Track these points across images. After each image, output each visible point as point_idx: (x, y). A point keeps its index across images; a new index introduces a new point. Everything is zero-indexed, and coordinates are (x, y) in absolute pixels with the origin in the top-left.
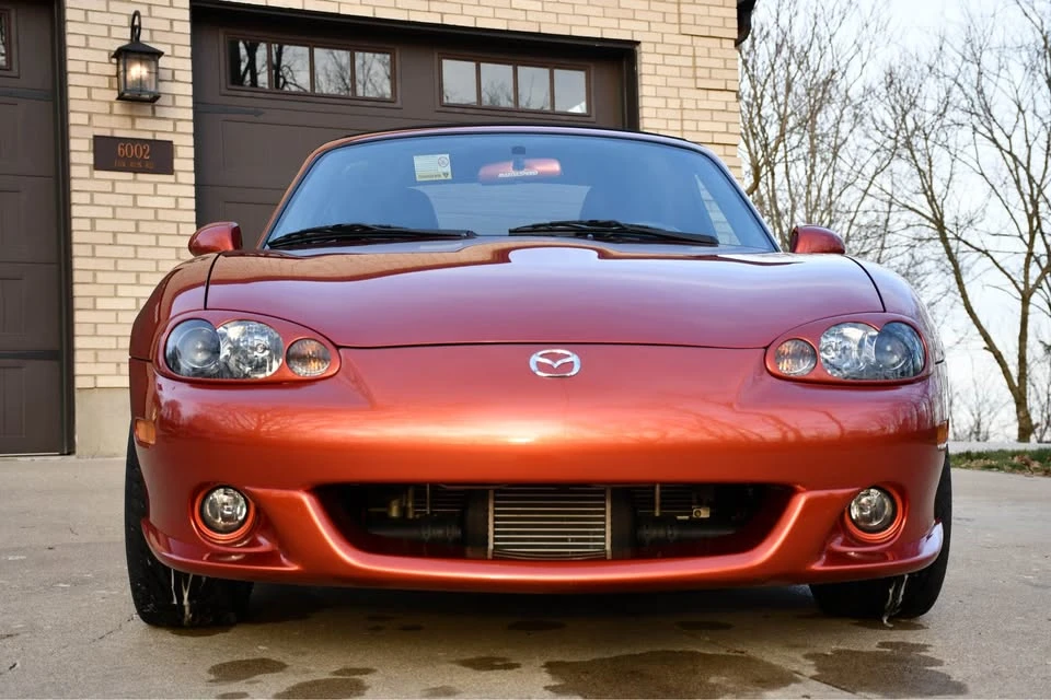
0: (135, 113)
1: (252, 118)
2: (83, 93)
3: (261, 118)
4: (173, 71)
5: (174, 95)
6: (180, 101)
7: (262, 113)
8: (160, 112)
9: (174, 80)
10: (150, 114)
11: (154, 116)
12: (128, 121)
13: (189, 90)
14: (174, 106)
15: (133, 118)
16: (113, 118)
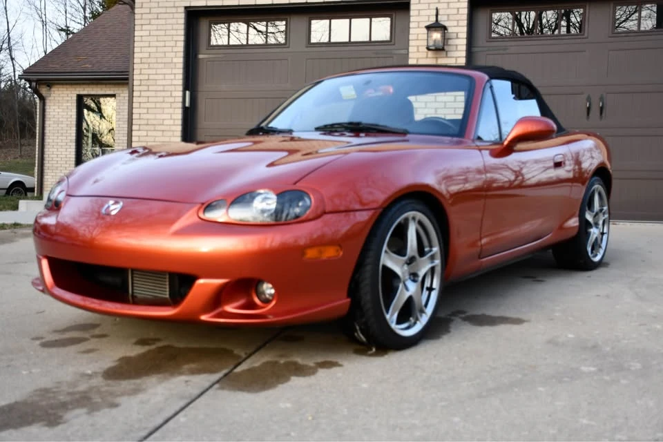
0: (437, 56)
1: (502, 52)
2: (415, 49)
3: (508, 51)
4: (457, 33)
5: (457, 45)
6: (459, 48)
7: (507, 49)
8: (450, 54)
9: (457, 38)
10: (445, 55)
11: (447, 57)
12: (435, 60)
13: (464, 41)
14: (457, 50)
15: (437, 58)
16: (428, 59)
